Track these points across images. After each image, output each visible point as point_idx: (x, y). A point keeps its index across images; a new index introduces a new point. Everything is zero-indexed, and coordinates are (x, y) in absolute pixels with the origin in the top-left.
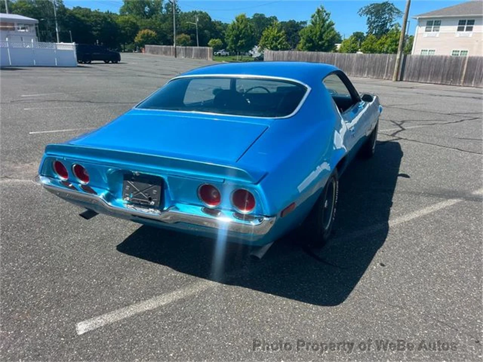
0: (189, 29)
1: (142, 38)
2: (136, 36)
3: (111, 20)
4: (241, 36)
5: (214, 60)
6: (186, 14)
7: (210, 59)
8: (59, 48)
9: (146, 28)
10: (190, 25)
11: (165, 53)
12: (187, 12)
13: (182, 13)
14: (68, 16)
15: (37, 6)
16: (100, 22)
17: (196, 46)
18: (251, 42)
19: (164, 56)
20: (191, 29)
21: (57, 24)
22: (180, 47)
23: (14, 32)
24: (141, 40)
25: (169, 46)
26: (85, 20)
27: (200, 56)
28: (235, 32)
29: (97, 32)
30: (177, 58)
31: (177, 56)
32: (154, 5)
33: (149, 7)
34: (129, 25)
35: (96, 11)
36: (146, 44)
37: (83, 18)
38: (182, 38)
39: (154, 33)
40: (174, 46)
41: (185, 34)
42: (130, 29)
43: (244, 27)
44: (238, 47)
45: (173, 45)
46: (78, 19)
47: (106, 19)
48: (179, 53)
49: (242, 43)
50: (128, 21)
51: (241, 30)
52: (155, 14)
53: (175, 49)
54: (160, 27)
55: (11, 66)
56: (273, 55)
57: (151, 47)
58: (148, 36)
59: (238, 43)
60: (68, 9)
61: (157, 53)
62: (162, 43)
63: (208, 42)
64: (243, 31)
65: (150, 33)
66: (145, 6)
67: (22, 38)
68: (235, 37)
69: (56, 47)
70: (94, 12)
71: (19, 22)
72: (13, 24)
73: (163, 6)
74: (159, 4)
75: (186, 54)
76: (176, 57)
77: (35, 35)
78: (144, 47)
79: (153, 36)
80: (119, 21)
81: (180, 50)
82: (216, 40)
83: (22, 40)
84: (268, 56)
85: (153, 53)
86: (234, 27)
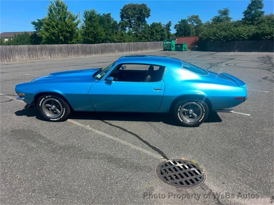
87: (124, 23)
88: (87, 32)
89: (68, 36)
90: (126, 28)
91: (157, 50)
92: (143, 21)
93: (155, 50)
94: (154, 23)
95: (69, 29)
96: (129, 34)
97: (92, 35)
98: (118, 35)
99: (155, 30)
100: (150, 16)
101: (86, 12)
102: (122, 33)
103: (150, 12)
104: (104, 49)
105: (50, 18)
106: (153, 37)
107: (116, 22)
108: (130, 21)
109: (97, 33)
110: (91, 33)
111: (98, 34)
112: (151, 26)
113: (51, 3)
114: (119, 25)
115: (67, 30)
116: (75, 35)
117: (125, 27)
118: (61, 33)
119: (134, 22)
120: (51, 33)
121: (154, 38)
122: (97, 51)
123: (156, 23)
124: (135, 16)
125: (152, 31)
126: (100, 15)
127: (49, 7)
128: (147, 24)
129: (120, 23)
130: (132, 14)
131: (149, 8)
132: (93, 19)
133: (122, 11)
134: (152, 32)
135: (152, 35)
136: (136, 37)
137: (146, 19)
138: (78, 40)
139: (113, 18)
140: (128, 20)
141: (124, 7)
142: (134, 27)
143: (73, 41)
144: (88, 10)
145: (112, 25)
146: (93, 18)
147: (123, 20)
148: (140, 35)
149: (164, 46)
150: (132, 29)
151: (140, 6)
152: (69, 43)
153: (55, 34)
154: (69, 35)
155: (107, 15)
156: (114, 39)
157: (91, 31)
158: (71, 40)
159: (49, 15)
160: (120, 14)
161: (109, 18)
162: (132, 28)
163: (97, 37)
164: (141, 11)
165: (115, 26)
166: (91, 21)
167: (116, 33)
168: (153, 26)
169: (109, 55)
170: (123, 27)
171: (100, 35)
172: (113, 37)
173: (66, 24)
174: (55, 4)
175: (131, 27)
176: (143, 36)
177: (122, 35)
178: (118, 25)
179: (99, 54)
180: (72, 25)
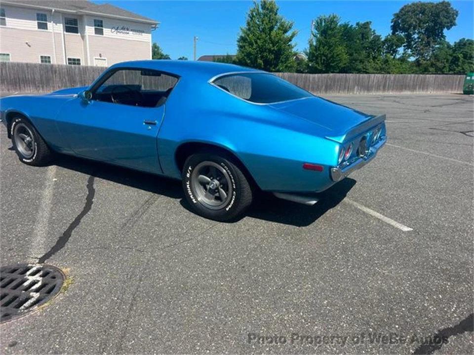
87: (395, 40)
88: (316, 55)
89: (271, 58)
90: (398, 49)
91: (450, 92)
92: (438, 35)
93: (445, 92)
94: (464, 39)
95: (273, 46)
96: (403, 60)
97: (324, 60)
98: (378, 62)
99: (463, 54)
100: (455, 25)
101: (321, 20)
102: (387, 58)
103: (457, 18)
104: (330, 85)
105: (249, 29)
106: (455, 68)
107: (378, 37)
108: (409, 37)
109: (332, 57)
110: (323, 56)
111: (335, 58)
112: (455, 46)
113: (254, 5)
114: (384, 43)
115: (270, 48)
116: (282, 58)
117: (395, 47)
118: (260, 54)
119: (419, 38)
120: (245, 54)
121: (457, 70)
122: (318, 86)
123: (468, 40)
124: (422, 25)
125: (455, 55)
126: (348, 25)
127: (251, 11)
128: (445, 42)
129: (386, 40)
130: (416, 22)
131: (455, 10)
132: (330, 32)
133: (396, 18)
134: (455, 57)
135: (454, 63)
136: (416, 66)
137: (445, 31)
138: (286, 67)
139: (374, 31)
140: (406, 33)
141: (402, 9)
142: (415, 47)
143: (278, 67)
144: (325, 16)
145: (371, 43)
146: (330, 30)
147: (397, 33)
148: (425, 63)
149: (467, 85)
150: (411, 52)
151: (436, 6)
152: (271, 71)
153: (251, 54)
154: (273, 57)
155: (364, 24)
156: (368, 69)
157: (322, 52)
158: (276, 65)
159: (248, 24)
160: (392, 22)
161: (365, 30)
162: (411, 49)
163: (331, 64)
164: (438, 15)
165: (375, 45)
166: (326, 36)
167: (374, 58)
168: (459, 45)
169: (338, 94)
170: (392, 47)
171: (337, 59)
172: (365, 66)
173: (270, 38)
174: (260, 7)
175: (409, 46)
176: (432, 65)
177: (386, 61)
178: (382, 43)
179: (320, 92)
180: (280, 39)
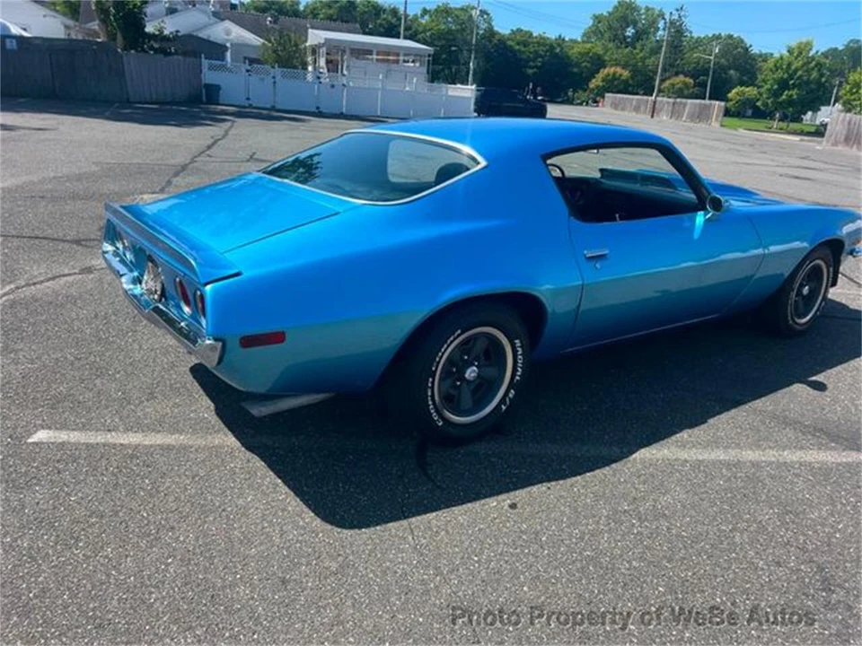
0: (699, 68)
1: (603, 81)
2: (594, 77)
3: (561, 51)
4: (791, 82)
5: (722, 126)
6: (699, 41)
7: (716, 125)
8: (450, 93)
9: (617, 65)
10: (702, 60)
11: (637, 109)
12: (703, 36)
13: (692, 37)
14: (495, 44)
15: (454, 28)
16: (543, 53)
17: (704, 99)
18: (816, 96)
19: (634, 114)
20: (703, 66)
21: (473, 57)
22: (665, 99)
23: (396, 65)
24: (601, 84)
25: (645, 97)
26: (519, 50)
27: (698, 117)
28: (779, 74)
29: (535, 70)
30: (655, 118)
31: (655, 114)
32: (643, 24)
33: (634, 28)
34: (588, 59)
35: (540, 35)
36: (608, 92)
37: (517, 47)
38: (678, 83)
39: (626, 74)
40: (653, 98)
41: (686, 76)
42: (589, 65)
43: (803, 66)
44: (781, 103)
45: (652, 95)
46: (510, 49)
47: (554, 48)
48: (661, 110)
49: (791, 95)
50: (589, 53)
51: (796, 70)
52: (642, 40)
53: (655, 102)
54: (644, 63)
55: (378, 117)
56: (849, 123)
57: (616, 98)
58: (615, 77)
59: (781, 95)
60: (498, 33)
61: (623, 109)
62: (642, 92)
63: (729, 92)
64: (800, 73)
65: (617, 75)
66: (628, 26)
67: (406, 76)
68: (778, 84)
69: (447, 91)
70: (536, 37)
71: (408, 52)
72: (398, 55)
73: (659, 26)
74: (654, 23)
75: (672, 113)
76: (652, 116)
77: (425, 71)
78: (603, 97)
79: (623, 78)
80: (574, 53)
81: (664, 105)
82: (747, 89)
83: (406, 78)
84: (837, 124)
85: (616, 108)
86: (778, 65)
